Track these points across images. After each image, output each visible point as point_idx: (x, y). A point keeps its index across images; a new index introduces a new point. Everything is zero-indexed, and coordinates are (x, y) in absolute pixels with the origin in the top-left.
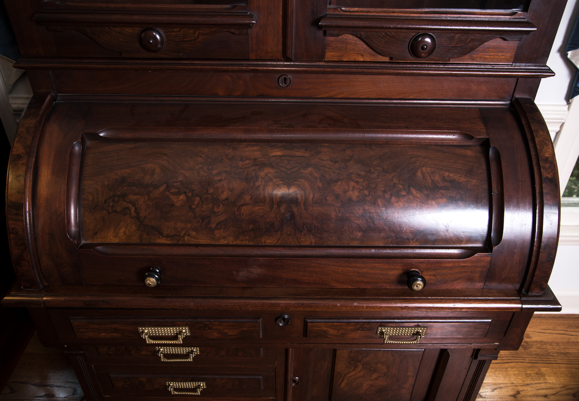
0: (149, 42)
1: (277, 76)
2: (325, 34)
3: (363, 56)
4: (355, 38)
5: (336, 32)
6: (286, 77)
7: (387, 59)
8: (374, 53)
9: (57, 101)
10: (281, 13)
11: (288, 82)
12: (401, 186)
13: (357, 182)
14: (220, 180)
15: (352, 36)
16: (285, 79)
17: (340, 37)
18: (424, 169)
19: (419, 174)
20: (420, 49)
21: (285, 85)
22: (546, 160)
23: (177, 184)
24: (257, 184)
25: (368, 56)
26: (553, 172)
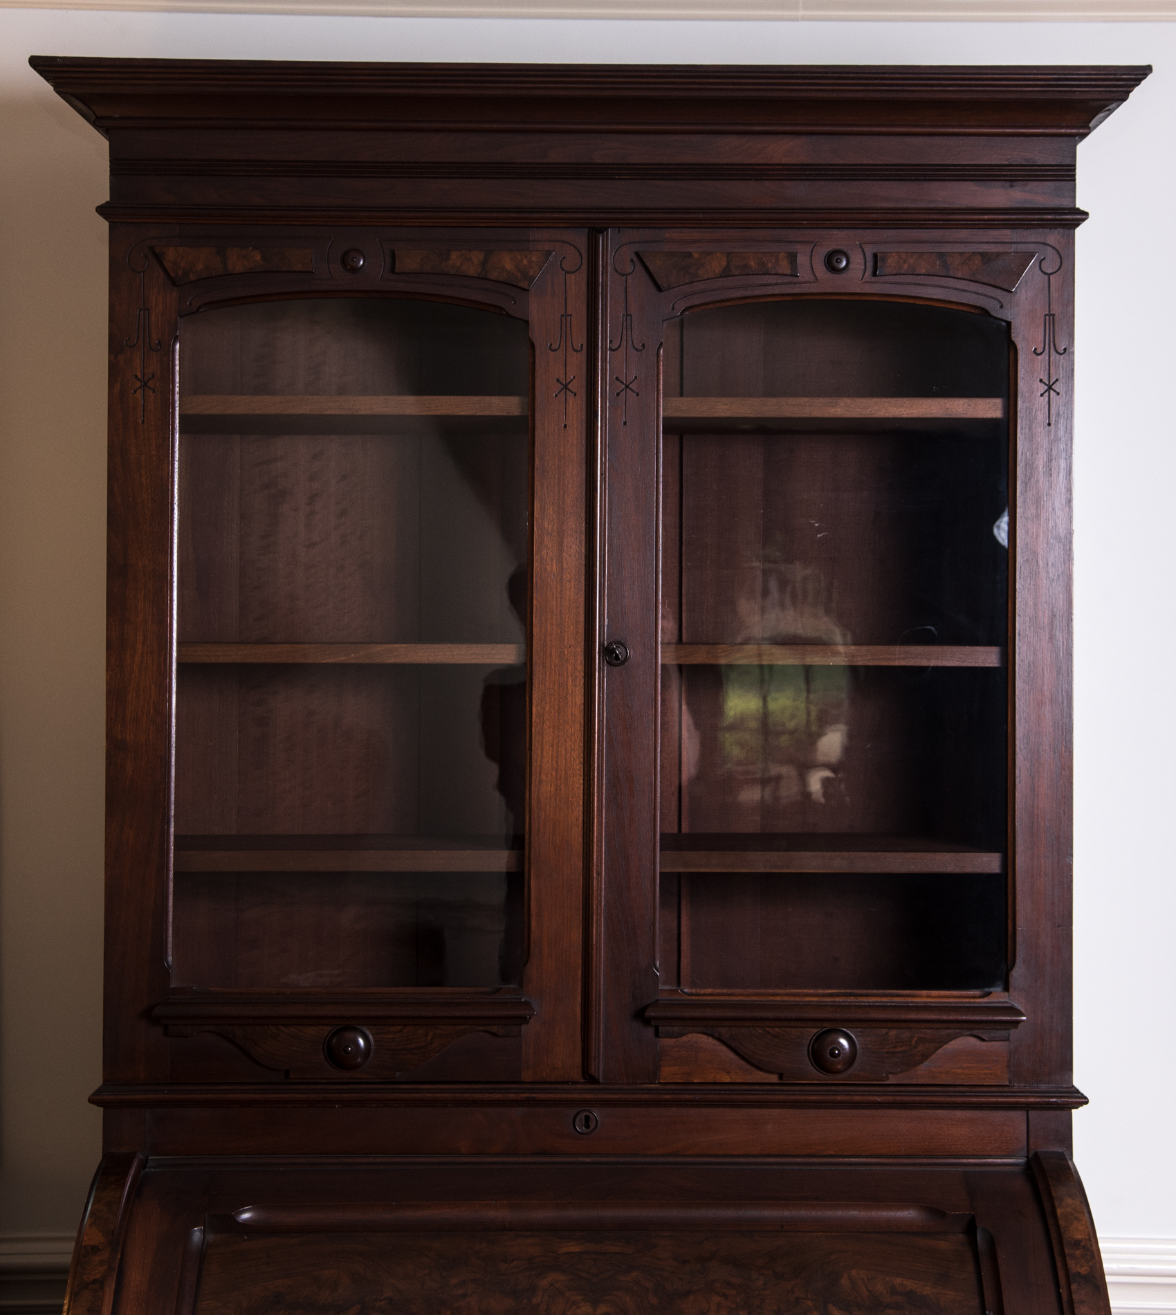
0: (346, 1051)
1: (572, 1112)
2: (657, 1035)
3: (728, 1073)
4: (710, 1039)
5: (676, 1029)
6: (589, 1114)
7: (774, 1078)
8: (747, 1066)
9: (146, 1170)
10: (579, 999)
11: (592, 1125)
12: (810, 1303)
13: (726, 1296)
14: (465, 1296)
15: (705, 1037)
16: (587, 1118)
17: (684, 1038)
18: (854, 1272)
19: (844, 1281)
20: (828, 1056)
21: (588, 1130)
22: (1077, 1244)
23: (383, 1303)
24: (535, 1301)
25: (739, 1073)
26: (1090, 1264)
